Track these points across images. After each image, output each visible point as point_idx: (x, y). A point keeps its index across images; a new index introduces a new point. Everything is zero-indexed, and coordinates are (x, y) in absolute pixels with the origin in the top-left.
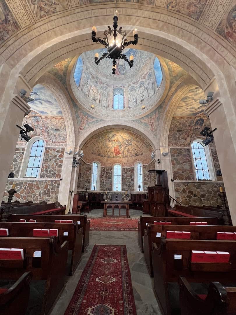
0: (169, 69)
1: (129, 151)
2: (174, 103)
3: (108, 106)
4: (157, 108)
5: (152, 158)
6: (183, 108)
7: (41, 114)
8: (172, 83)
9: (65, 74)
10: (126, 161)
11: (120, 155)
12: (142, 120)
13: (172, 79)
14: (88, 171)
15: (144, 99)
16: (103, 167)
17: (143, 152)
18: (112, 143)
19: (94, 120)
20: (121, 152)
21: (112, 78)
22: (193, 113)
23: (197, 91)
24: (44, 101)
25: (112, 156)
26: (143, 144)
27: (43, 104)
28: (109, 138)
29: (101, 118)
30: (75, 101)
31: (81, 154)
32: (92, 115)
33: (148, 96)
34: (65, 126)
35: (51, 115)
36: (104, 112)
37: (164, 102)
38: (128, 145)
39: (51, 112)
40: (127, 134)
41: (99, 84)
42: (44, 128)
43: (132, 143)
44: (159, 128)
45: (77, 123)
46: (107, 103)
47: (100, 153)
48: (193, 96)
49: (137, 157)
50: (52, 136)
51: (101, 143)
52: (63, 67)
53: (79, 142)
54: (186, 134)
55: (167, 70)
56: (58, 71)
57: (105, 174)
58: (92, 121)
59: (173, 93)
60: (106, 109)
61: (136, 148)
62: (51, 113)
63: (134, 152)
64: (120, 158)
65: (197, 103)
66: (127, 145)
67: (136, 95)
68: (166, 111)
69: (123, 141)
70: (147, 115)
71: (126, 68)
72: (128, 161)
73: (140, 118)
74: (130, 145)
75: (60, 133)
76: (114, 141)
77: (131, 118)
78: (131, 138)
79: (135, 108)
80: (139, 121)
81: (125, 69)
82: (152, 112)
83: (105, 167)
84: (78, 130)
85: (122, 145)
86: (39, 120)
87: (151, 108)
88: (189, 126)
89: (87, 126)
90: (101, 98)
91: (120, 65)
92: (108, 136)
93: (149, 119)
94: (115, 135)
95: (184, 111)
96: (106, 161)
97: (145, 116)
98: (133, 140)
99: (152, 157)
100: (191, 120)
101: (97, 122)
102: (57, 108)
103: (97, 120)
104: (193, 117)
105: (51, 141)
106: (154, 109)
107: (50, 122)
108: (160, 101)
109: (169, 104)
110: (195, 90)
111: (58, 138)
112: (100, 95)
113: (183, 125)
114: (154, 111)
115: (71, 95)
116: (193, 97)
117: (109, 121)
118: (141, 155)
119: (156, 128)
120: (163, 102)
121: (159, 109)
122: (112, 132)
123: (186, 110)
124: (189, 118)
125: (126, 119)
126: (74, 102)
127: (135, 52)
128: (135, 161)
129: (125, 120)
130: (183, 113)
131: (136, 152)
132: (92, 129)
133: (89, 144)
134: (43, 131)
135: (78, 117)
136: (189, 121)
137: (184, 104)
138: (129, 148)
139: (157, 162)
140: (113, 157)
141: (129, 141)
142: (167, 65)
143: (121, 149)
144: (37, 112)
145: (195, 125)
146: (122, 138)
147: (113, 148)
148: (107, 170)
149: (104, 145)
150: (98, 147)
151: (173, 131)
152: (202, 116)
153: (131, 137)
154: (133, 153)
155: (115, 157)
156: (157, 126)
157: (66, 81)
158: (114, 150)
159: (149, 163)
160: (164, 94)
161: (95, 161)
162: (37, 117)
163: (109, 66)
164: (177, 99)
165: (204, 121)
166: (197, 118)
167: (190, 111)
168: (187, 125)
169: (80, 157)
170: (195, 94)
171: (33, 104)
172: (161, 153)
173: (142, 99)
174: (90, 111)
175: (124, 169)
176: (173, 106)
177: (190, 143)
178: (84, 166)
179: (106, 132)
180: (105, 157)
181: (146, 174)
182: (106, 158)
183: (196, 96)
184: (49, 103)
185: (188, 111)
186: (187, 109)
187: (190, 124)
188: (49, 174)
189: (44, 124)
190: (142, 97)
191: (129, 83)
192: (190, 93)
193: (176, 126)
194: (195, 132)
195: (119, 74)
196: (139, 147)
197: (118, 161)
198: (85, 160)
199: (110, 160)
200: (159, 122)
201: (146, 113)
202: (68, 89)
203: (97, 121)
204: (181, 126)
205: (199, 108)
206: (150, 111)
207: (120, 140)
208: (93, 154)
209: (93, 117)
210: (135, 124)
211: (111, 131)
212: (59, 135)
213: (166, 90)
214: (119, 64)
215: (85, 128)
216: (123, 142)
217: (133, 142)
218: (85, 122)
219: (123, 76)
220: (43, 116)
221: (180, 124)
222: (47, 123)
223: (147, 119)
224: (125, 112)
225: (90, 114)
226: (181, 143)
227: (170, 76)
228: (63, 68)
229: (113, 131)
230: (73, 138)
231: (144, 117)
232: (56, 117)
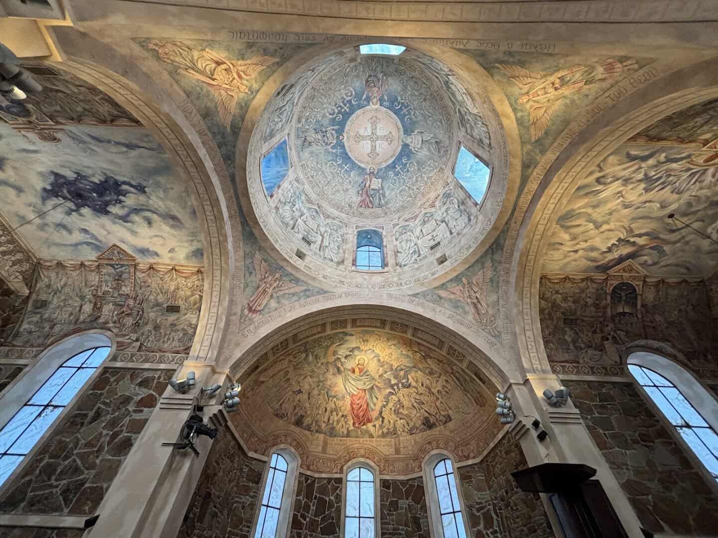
0: (520, 122)
1: (401, 410)
2: (541, 228)
3: (343, 262)
4: (487, 250)
5: (503, 420)
6: (566, 249)
7: (139, 258)
8: (527, 166)
9: (236, 130)
10: (392, 450)
11: (370, 425)
12: (443, 293)
13: (528, 153)
14: (247, 490)
15: (439, 243)
16: (309, 473)
17: (450, 412)
18: (346, 380)
19: (297, 289)
20: (375, 414)
21: (353, 213)
22: (595, 264)
23: (599, 192)
24: (160, 215)
25: (341, 428)
26: (447, 381)
27: (154, 225)
28: (339, 359)
29: (319, 286)
30: (250, 223)
31: (232, 397)
32: (293, 273)
33: (451, 233)
34: (201, 297)
35: (168, 262)
36: (330, 270)
37: (505, 231)
38: (398, 388)
39: (172, 251)
40: (394, 345)
41: (321, 215)
42: (131, 302)
43: (411, 380)
44: (502, 312)
45: (245, 288)
46: (340, 255)
47: (302, 416)
48: (590, 211)
49: (428, 432)
50: (149, 327)
51: (311, 376)
52: (233, 104)
53: (235, 352)
54: (594, 332)
55: (515, 125)
56: (216, 107)
57: (313, 508)
58: (292, 291)
59: (532, 198)
60: (338, 266)
61: (424, 398)
62: (170, 255)
63: (418, 415)
64: (371, 436)
65: (602, 232)
66: (392, 386)
67: (415, 240)
68: (517, 255)
69: (381, 372)
70: (457, 277)
71: (387, 194)
72: (397, 451)
73: (435, 288)
74: (404, 386)
75: (178, 319)
76: (354, 372)
77: (410, 288)
78: (406, 362)
79: (416, 266)
80: (434, 296)
81: (384, 196)
82: (472, 266)
83: (317, 475)
84: (242, 311)
85: (377, 386)
86: (125, 276)
87: (466, 254)
88: (596, 306)
89: (273, 304)
90: (326, 243)
91: (373, 189)
92: (335, 353)
93: (464, 287)
94: (358, 348)
95: (568, 259)
96: (320, 448)
97: (451, 280)
98: (414, 367)
99: (503, 415)
100: (595, 286)
101: (308, 297)
102: (192, 241)
103: (306, 291)
104: (599, 277)
105: (138, 344)
106: (478, 256)
107: (158, 284)
108: (494, 228)
109: (524, 232)
110: (595, 186)
111: (166, 335)
112: (323, 237)
113: (574, 302)
114: (477, 261)
115: (243, 201)
116: (589, 215)
117: (343, 295)
118: (446, 422)
119: (491, 312)
120: (503, 231)
121: (493, 254)
122: (348, 338)
123: (574, 256)
124: (587, 278)
125: (394, 290)
126: (248, 225)
127: (407, 163)
128: (423, 451)
129: (390, 294)
130: (566, 265)
131: (427, 415)
132: (289, 315)
133: (270, 372)
134: (123, 312)
135: (251, 273)
136: (590, 290)
137: (567, 237)
138: (402, 399)
139: (534, 434)
140: (345, 432)
141: (402, 373)
142: (515, 110)
143: (375, 405)
144: (130, 252)
145: (614, 303)
146: (379, 360)
147: (348, 400)
148: (323, 490)
149: (318, 386)
150: (300, 392)
151: (549, 322)
152: (624, 274)
153: (408, 356)
154: (417, 417)
155: (352, 434)
156: (493, 307)
157: (234, 153)
158: (349, 407)
159: (479, 453)
160: (504, 206)
161: (282, 446)
162: (122, 266)
163: (347, 190)
164: (550, 212)
165: (635, 290)
166: (612, 282)
167: (588, 259)
168: (587, 303)
169: (221, 407)
170: (595, 203)
171: (125, 224)
172: (539, 394)
173: (432, 243)
174: (291, 261)
175: (385, 484)
176: (539, 237)
177: (621, 364)
178: (232, 461)
179: (330, 337)
180: (317, 431)
181: (478, 510)
182: (322, 436)
183: (598, 210)
184: (171, 222)
185: (581, 257)
186: (576, 251)
187: (597, 300)
188: (51, 486)
189: (137, 288)
190: (433, 238)
191: (396, 221)
192: (581, 197)
193: (554, 305)
194: (619, 326)
195: (370, 205)
196: (433, 394)
197: (362, 452)
198: (242, 437)
199: (336, 446)
200: (497, 293)
201: (453, 270)
202: (237, 179)
203: (308, 293)
204: (571, 304)
205: (610, 250)
206: (464, 262)
207: (373, 367)
208: (277, 415)
209: (297, 281)
210: (423, 306)
211: (346, 334)
212: (173, 325)
213: (510, 190)
214: (372, 187)
215: (266, 310)
216: (381, 376)
217: (413, 374)
218: (270, 291)
219: (379, 211)
220: (144, 262)
221: (565, 299)
222: (149, 286)
223: (457, 289)
224: (390, 276)
225: (289, 269)
226: (591, 364)
227: (523, 143)
228: (233, 106)
229: (352, 335)
230: (215, 335)
231: (448, 282)
232: (182, 266)
